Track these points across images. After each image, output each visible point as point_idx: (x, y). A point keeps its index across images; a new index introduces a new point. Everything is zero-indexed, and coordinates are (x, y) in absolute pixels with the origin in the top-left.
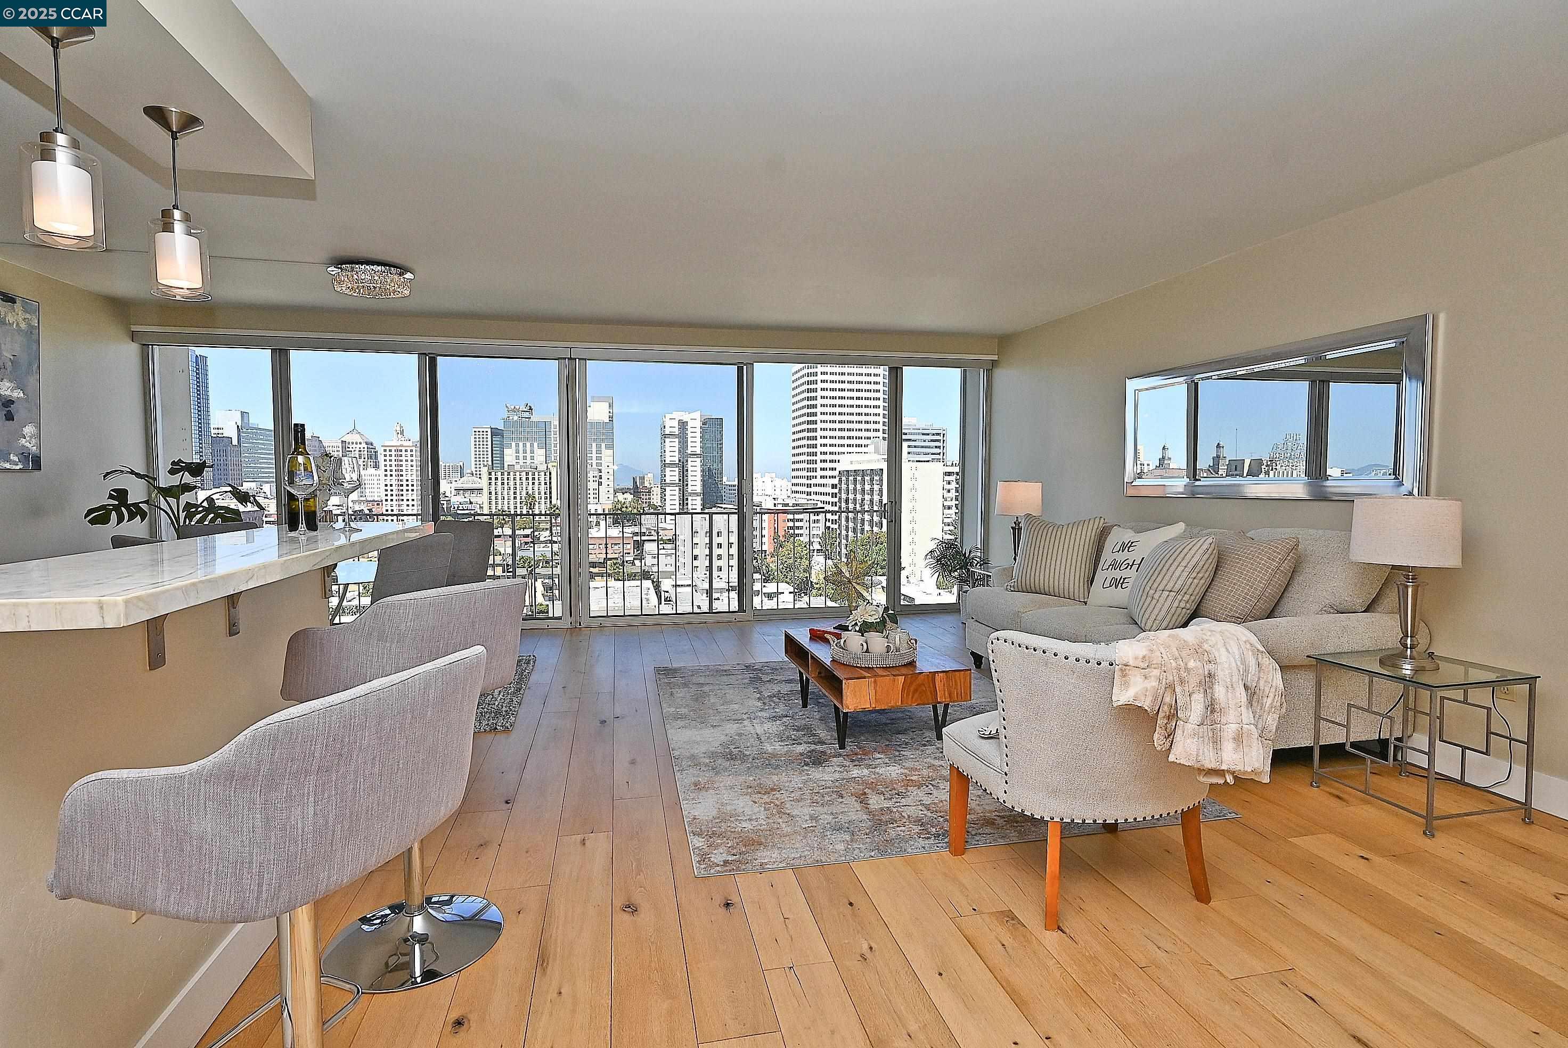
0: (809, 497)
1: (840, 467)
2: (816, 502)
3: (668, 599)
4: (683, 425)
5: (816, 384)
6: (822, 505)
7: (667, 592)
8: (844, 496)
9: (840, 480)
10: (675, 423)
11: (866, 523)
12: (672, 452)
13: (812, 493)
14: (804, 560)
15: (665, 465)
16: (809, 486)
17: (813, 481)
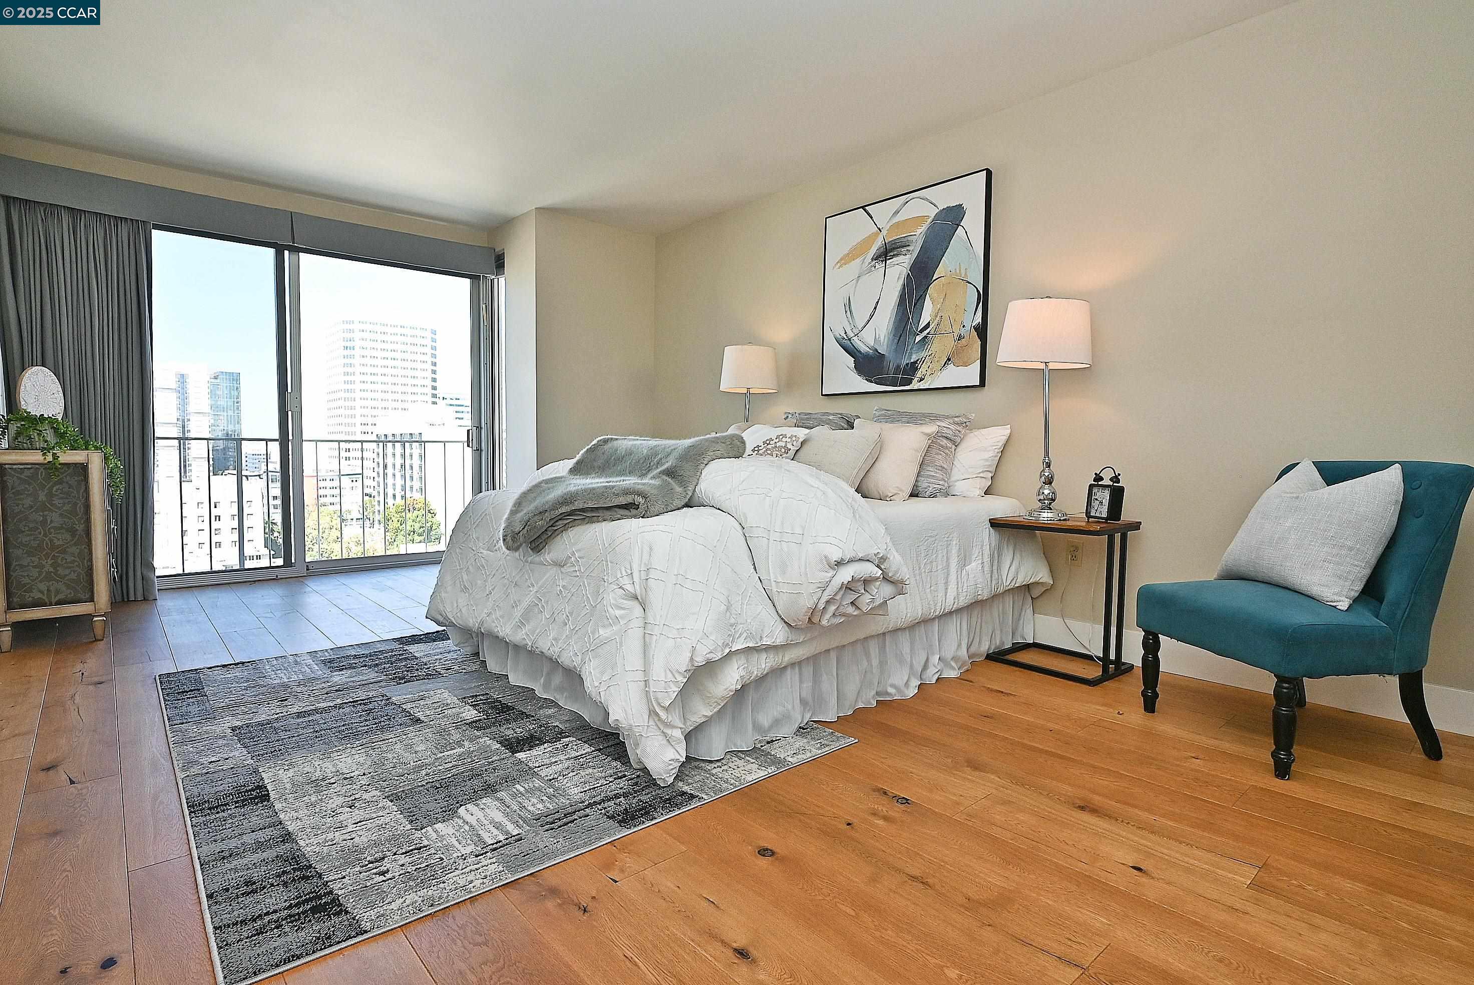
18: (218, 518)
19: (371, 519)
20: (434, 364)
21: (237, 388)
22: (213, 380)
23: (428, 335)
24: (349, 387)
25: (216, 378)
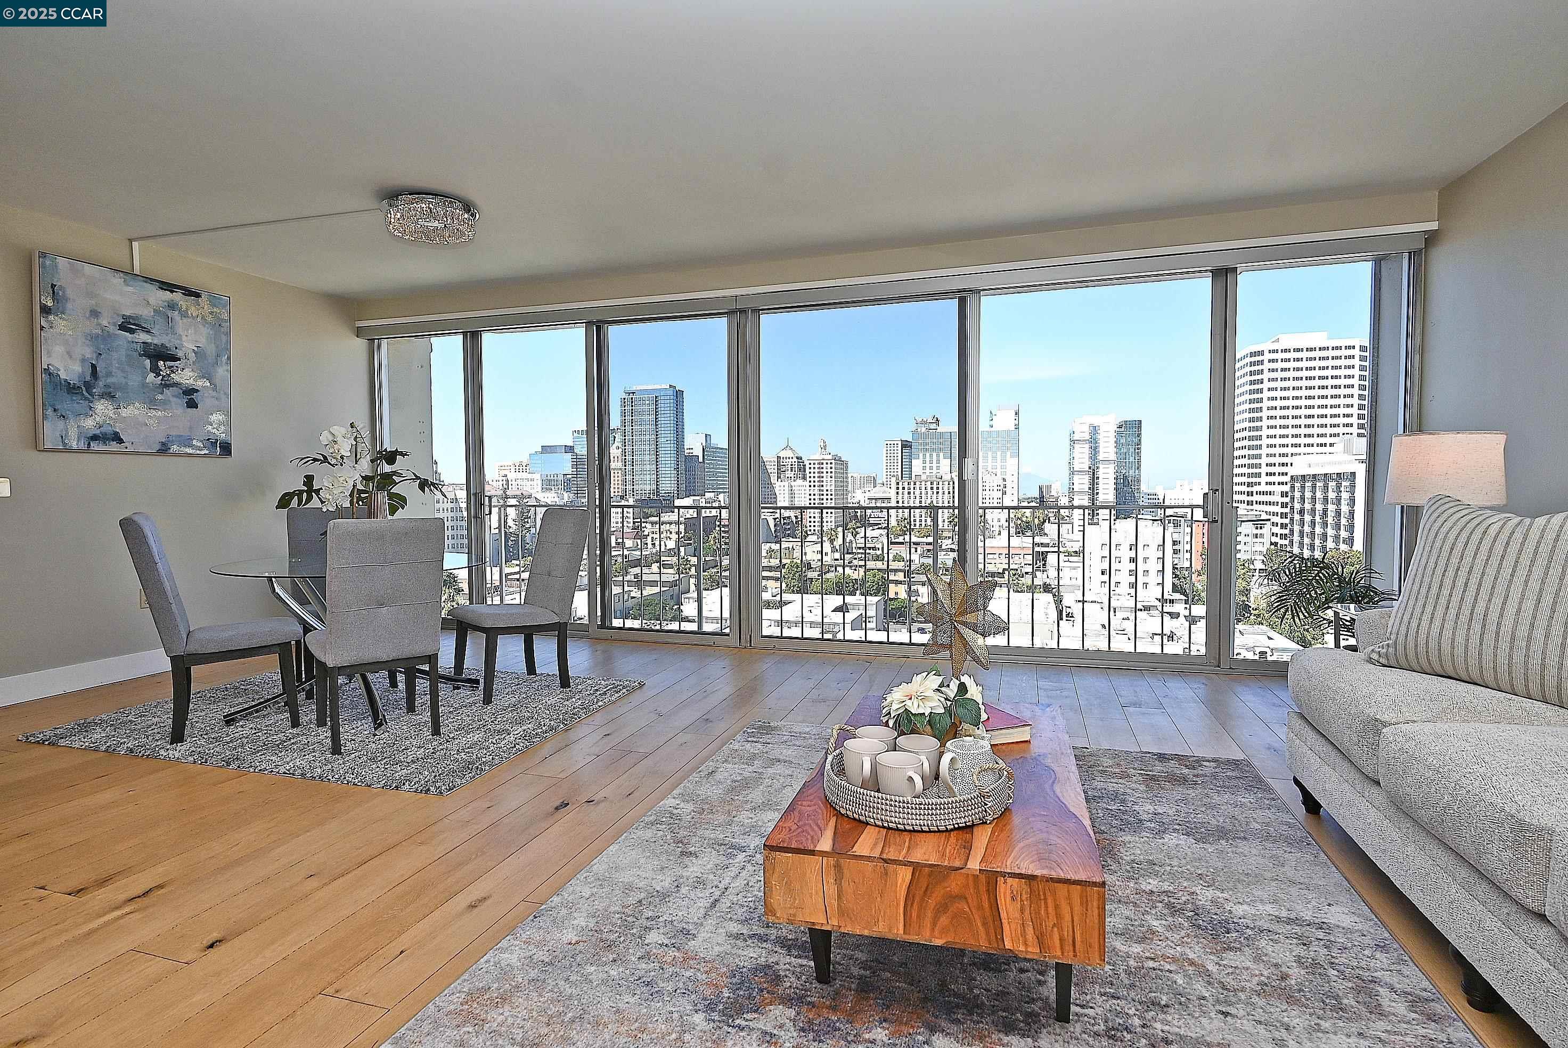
0: (1250, 507)
1: (1292, 471)
2: (1258, 513)
3: (1070, 615)
4: (1095, 430)
6: (1268, 517)
7: (1070, 607)
8: (1297, 506)
9: (1293, 487)
10: (1086, 428)
11: (1330, 540)
12: (1082, 460)
13: (1254, 503)
15: (1072, 472)
16: (1250, 494)
17: (1255, 489)
21: (1139, 436)
22: (1118, 429)
23: (1356, 352)
25: (1121, 427)
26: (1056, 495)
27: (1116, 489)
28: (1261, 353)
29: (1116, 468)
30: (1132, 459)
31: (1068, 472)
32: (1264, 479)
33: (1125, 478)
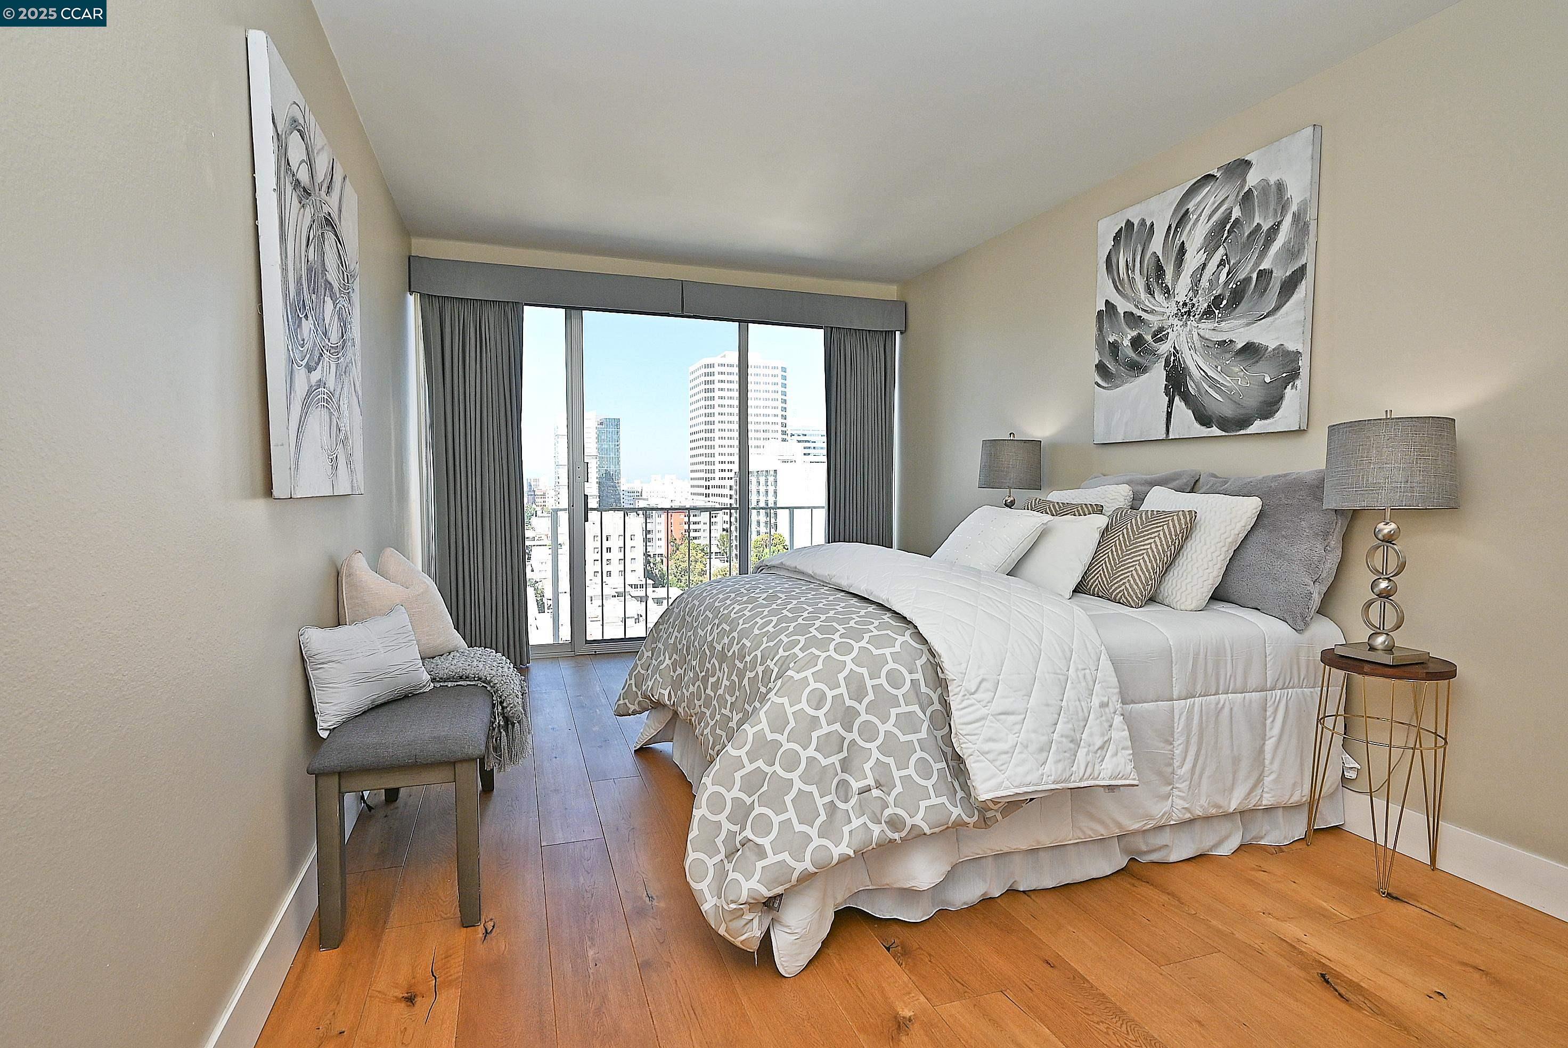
0: (707, 499)
5: (714, 384)
11: (762, 525)
13: (711, 495)
14: (699, 563)
16: (707, 487)
17: (711, 483)
18: (609, 550)
19: (728, 553)
20: (785, 401)
21: (618, 432)
22: (599, 426)
23: (779, 372)
24: (710, 427)
25: (601, 424)
26: (544, 489)
27: (599, 483)
28: (712, 366)
29: (598, 463)
30: (612, 455)
31: (553, 466)
32: (718, 475)
33: (607, 473)
